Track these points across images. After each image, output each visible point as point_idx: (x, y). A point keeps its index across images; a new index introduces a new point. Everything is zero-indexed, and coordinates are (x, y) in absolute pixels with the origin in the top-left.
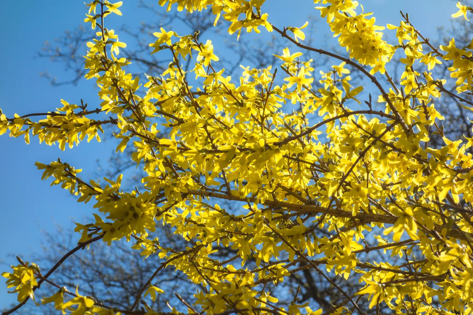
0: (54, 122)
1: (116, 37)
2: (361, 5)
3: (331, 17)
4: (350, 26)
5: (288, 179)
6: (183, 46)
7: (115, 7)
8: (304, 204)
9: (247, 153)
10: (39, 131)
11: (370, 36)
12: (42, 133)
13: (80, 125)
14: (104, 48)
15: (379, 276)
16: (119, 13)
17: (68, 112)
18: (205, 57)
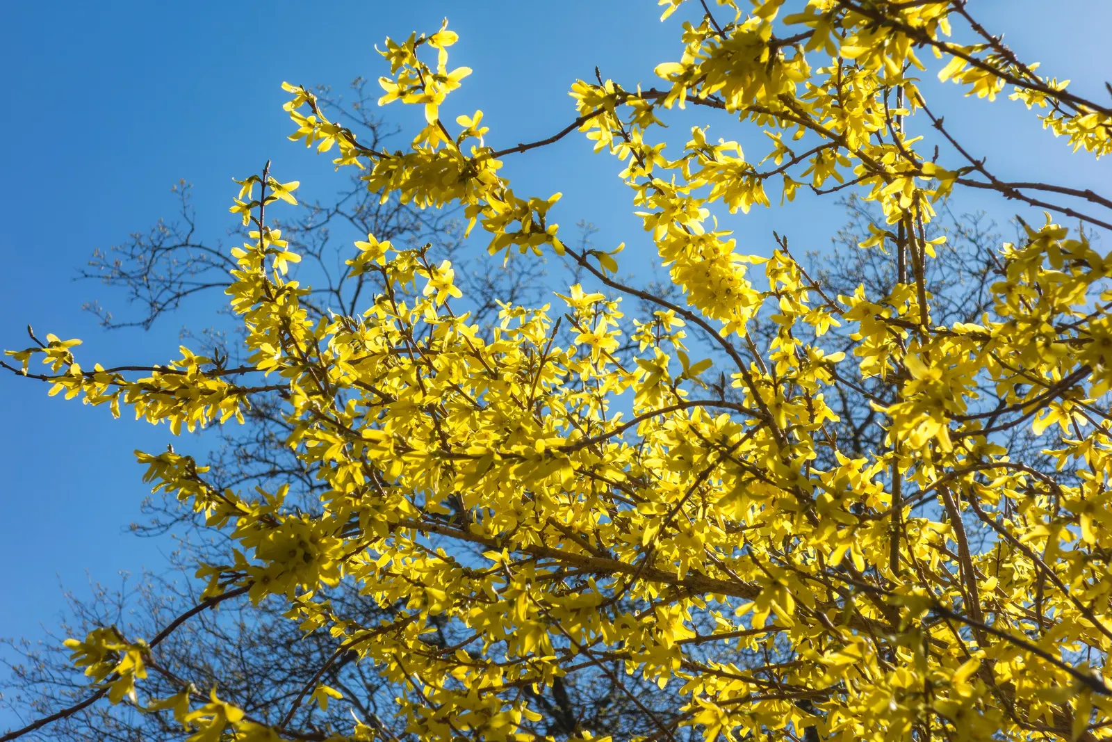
0: (164, 384)
1: (283, 244)
2: (714, 217)
3: (662, 231)
4: (692, 251)
5: (567, 511)
6: (403, 267)
7: (285, 190)
8: (590, 556)
9: (513, 463)
10: (137, 398)
11: (724, 270)
12: (142, 402)
13: (211, 392)
14: (262, 260)
15: (715, 686)
16: (292, 200)
17: (191, 369)
18: (438, 290)
